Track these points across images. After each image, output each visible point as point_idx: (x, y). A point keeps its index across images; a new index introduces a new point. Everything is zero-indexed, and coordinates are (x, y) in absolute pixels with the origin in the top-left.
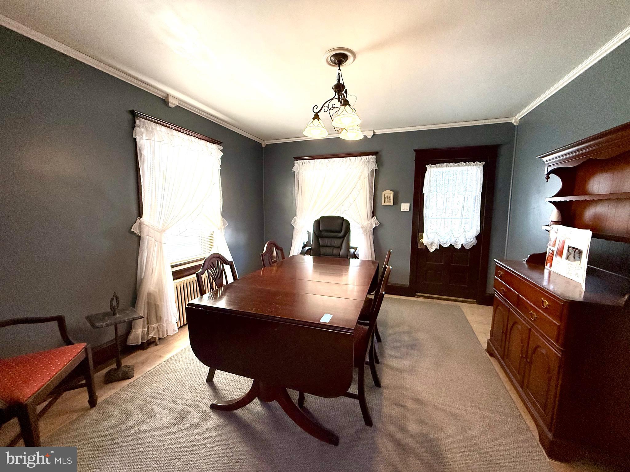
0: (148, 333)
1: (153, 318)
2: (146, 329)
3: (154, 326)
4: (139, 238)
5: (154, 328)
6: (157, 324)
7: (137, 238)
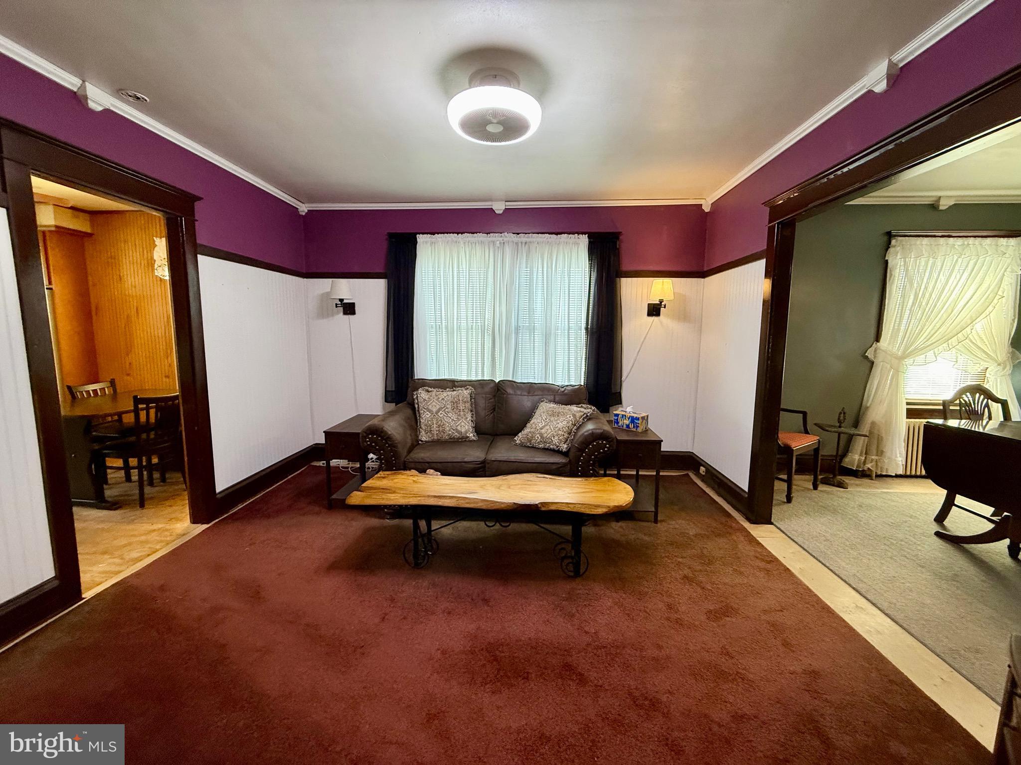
0: (865, 463)
1: (874, 449)
2: (864, 458)
3: (873, 457)
4: (873, 363)
5: (872, 460)
6: (877, 458)
7: (869, 364)
